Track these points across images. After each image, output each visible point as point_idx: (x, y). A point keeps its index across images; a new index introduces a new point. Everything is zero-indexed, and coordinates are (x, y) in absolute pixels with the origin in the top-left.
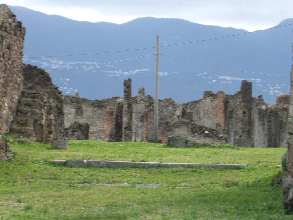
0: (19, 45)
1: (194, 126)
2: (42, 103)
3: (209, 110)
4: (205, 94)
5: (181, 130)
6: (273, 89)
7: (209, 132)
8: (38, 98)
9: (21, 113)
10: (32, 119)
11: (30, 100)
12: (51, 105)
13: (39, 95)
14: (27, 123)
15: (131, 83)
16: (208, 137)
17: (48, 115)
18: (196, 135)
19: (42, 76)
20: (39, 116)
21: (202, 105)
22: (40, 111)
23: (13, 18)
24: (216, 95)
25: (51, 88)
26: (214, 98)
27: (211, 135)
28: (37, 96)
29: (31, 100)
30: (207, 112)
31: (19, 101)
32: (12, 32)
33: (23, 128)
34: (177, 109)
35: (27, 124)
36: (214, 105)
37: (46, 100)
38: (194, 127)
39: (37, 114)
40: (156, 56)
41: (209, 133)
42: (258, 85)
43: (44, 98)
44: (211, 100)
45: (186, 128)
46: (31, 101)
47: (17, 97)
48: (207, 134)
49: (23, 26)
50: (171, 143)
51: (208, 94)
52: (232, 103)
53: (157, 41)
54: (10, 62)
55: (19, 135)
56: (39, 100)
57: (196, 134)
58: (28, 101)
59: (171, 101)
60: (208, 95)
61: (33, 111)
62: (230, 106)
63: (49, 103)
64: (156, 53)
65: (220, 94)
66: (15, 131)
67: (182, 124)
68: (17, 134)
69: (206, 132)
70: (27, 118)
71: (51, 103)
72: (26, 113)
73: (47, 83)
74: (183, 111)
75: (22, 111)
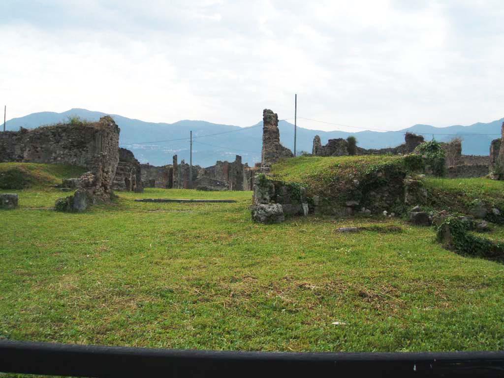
0: (117, 138)
1: (211, 180)
4: (218, 163)
10: (124, 178)
12: (134, 170)
14: (121, 179)
15: (177, 157)
16: (218, 186)
17: (133, 175)
18: (212, 185)
21: (216, 169)
22: (129, 173)
23: (113, 123)
24: (224, 163)
25: (134, 161)
26: (222, 165)
27: (220, 185)
28: (127, 165)
30: (219, 172)
31: (118, 168)
32: (113, 131)
36: (222, 168)
37: (131, 167)
39: (127, 175)
40: (190, 142)
45: (207, 181)
46: (124, 168)
47: (116, 166)
48: (218, 184)
49: (119, 127)
52: (232, 167)
53: (191, 134)
56: (128, 167)
58: (122, 168)
59: (199, 167)
61: (125, 173)
62: (230, 169)
64: (190, 140)
65: (226, 162)
70: (122, 177)
72: (121, 175)
74: (205, 172)
75: (119, 173)
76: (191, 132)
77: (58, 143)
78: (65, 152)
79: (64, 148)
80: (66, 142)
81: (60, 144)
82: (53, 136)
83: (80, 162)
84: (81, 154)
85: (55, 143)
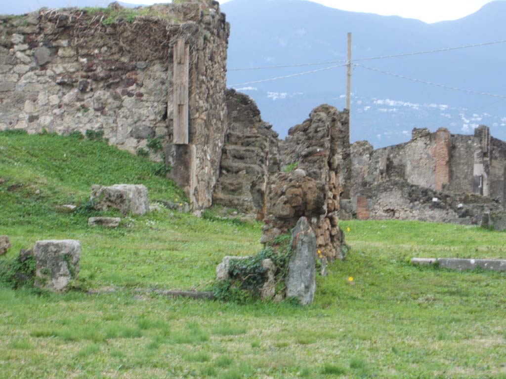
0: (222, 54)
1: (414, 188)
2: (262, 154)
3: (421, 161)
4: (414, 132)
5: (392, 196)
6: (468, 121)
7: (439, 198)
8: (254, 146)
9: (228, 171)
10: (249, 183)
11: (242, 149)
12: (275, 158)
13: (257, 141)
14: (240, 188)
15: (349, 116)
16: (436, 207)
17: (270, 175)
18: (418, 205)
19: (244, 106)
20: (259, 176)
21: (409, 153)
22: (260, 168)
23: (216, 6)
24: (435, 134)
25: (260, 128)
26: (430, 140)
27: (443, 204)
28: (253, 142)
29: (244, 148)
30: (418, 164)
31: (224, 151)
32: (215, 31)
33: (236, 197)
34: (379, 159)
35: (240, 191)
36: (430, 152)
37: (267, 150)
38: (413, 191)
39: (256, 173)
40: (346, 69)
41: (440, 201)
42: (442, 114)
43: (265, 145)
44: (426, 144)
45: (400, 192)
46: (245, 150)
47: (220, 144)
48: (435, 202)
49: (227, 20)
50: (490, 223)
51: (420, 133)
52: (462, 149)
53: (349, 41)
54: (213, 83)
55: (230, 210)
56: (257, 148)
57: (417, 203)
58: (238, 151)
59: (367, 146)
60: (420, 135)
61: (250, 167)
62: (457, 155)
63: (272, 153)
64: (347, 63)
65: (442, 133)
66: (221, 203)
67: (392, 185)
68: (225, 208)
69: (435, 200)
70: (240, 180)
71: (276, 154)
72: (237, 172)
73: (253, 119)
74: (388, 162)
75: (229, 169)
76: (349, 34)
77: (43, 67)
78: (66, 99)
79: (61, 84)
80: (71, 67)
81: (49, 72)
82: (26, 46)
83: (114, 130)
84: (120, 107)
85: (32, 69)
